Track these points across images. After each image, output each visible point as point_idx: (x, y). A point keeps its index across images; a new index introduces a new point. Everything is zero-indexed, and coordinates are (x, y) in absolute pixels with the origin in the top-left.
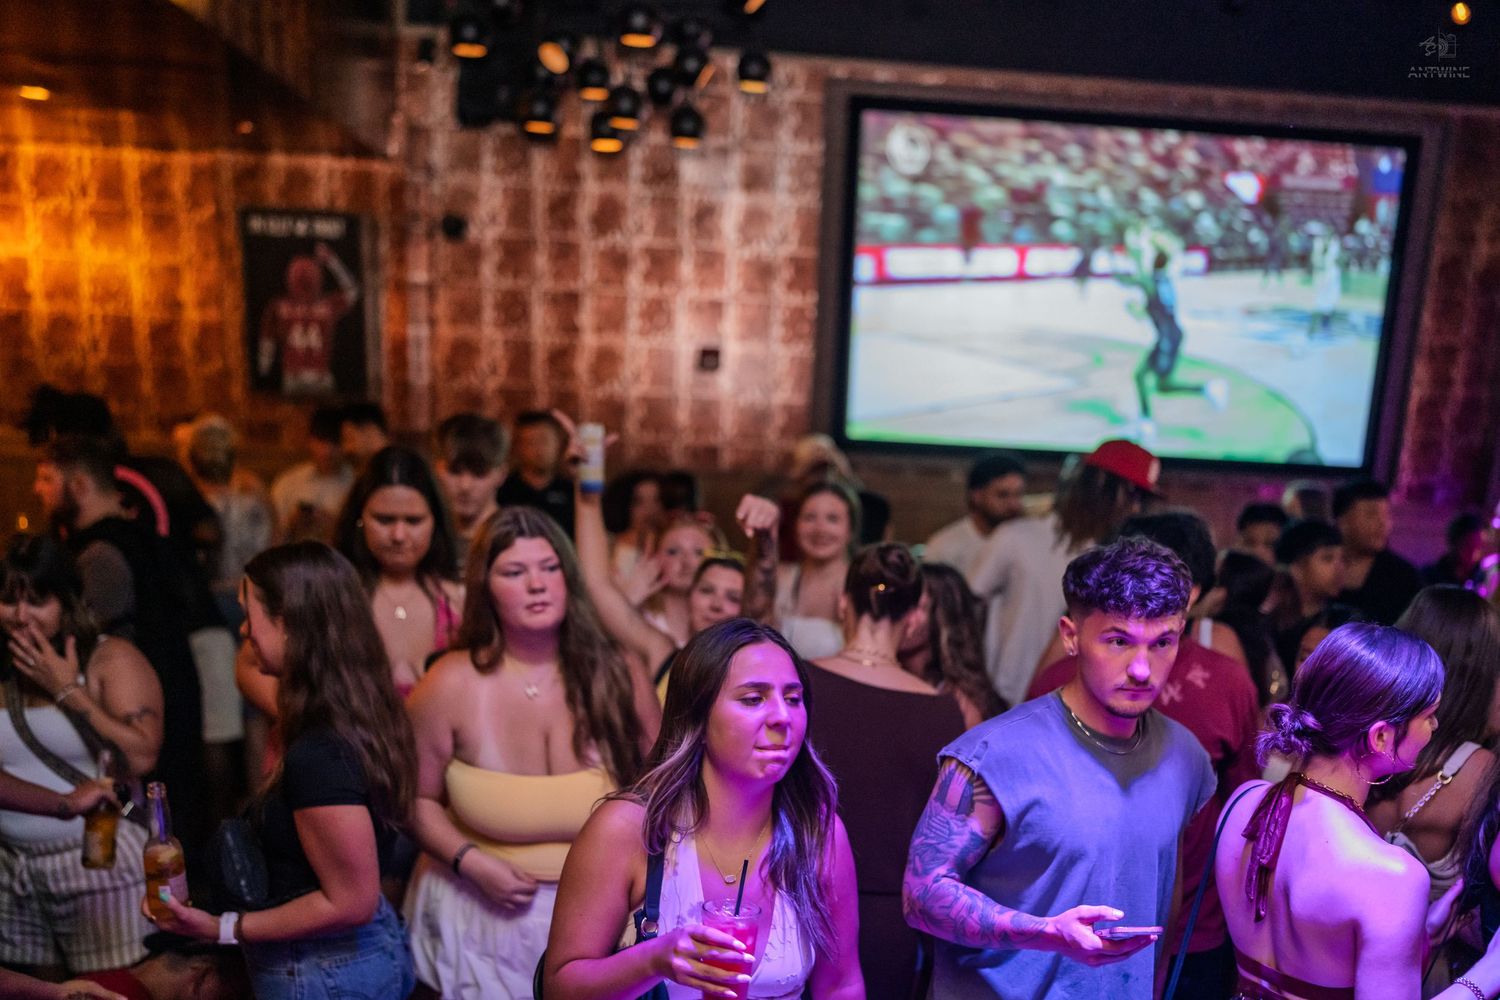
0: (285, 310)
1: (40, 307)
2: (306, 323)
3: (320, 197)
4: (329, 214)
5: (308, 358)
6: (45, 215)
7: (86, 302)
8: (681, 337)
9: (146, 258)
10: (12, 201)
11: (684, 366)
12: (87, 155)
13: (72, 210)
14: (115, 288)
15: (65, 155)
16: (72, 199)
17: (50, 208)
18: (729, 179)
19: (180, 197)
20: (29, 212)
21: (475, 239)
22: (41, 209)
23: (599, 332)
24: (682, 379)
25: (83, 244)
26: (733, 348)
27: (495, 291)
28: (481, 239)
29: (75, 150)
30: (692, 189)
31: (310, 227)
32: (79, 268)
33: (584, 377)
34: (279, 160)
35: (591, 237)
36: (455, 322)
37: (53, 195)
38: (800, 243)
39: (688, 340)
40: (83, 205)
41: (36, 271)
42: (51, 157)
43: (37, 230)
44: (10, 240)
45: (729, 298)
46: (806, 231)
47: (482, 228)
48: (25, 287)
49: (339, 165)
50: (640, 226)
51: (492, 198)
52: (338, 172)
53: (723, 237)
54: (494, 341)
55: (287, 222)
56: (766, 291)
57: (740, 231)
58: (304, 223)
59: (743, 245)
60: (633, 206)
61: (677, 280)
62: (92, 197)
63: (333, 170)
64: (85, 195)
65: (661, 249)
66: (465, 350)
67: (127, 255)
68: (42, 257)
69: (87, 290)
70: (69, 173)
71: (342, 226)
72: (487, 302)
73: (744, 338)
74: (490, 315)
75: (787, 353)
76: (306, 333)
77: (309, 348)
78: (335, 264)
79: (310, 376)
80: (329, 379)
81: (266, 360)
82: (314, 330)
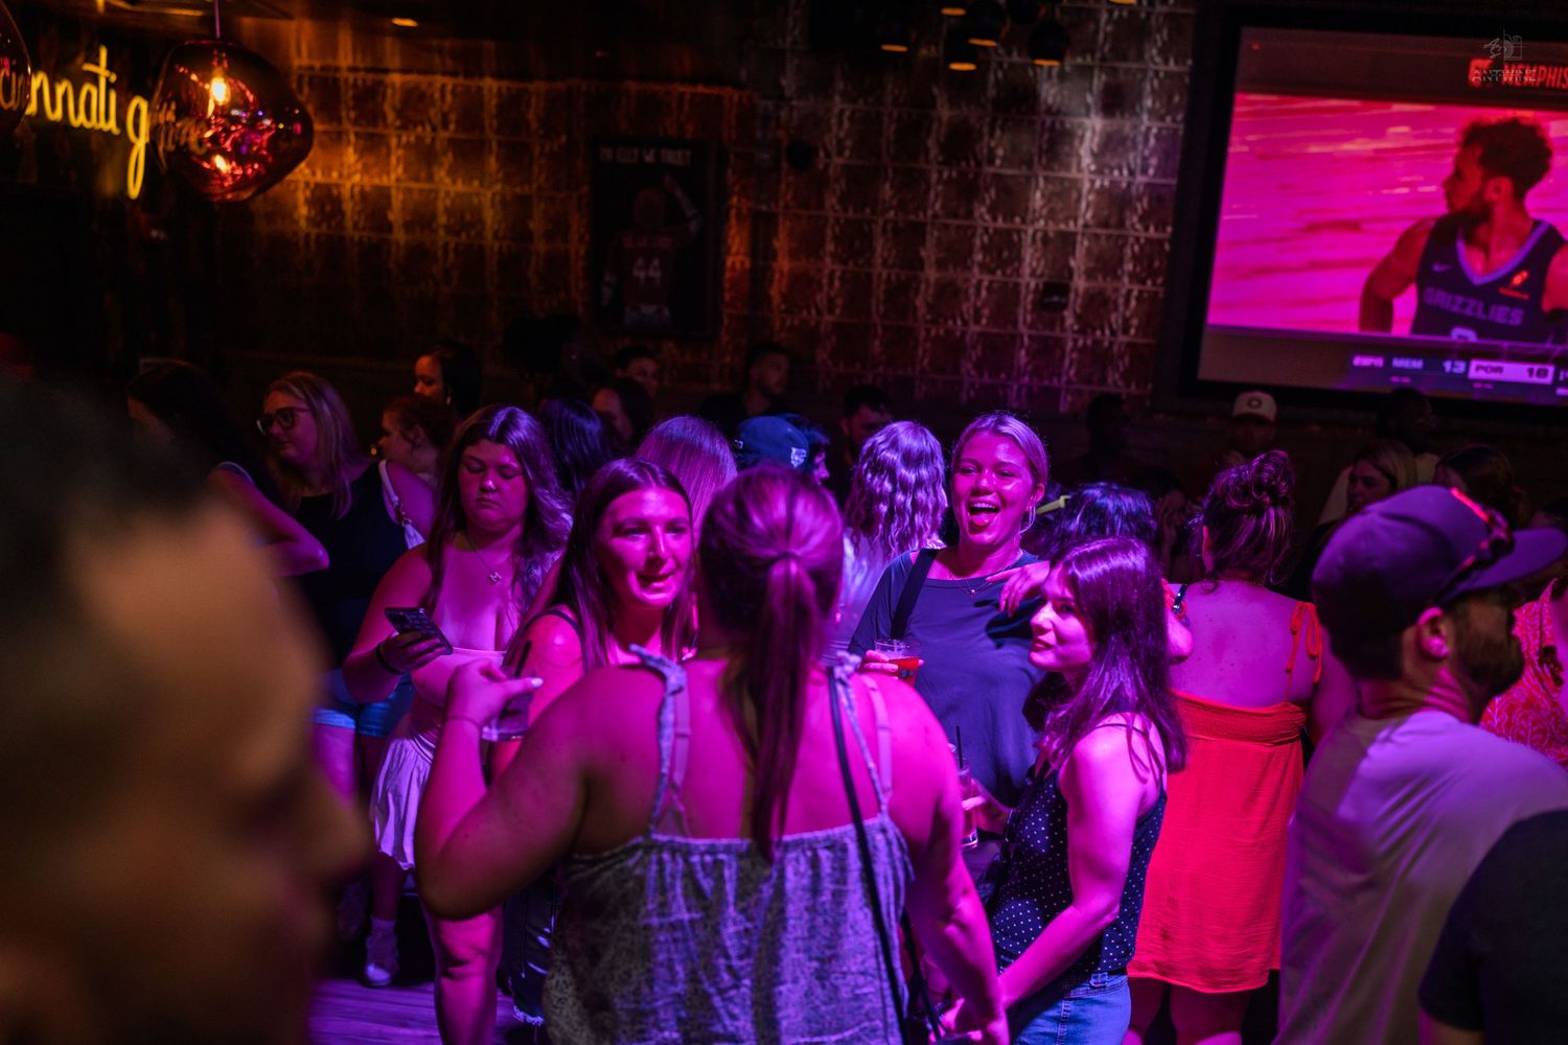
0: (628, 242)
1: (400, 236)
2: (649, 255)
3: (669, 127)
4: (677, 143)
5: (648, 292)
6: (407, 146)
7: (442, 232)
8: (1027, 271)
9: (498, 187)
10: (380, 130)
11: (1027, 300)
12: (450, 82)
13: (433, 139)
14: (468, 217)
15: (430, 84)
16: (434, 129)
17: (412, 139)
18: (1089, 99)
19: (534, 125)
20: (394, 141)
21: (821, 166)
22: (404, 139)
23: (941, 264)
24: (1024, 314)
25: (441, 174)
26: (1080, 283)
27: (837, 221)
28: (827, 166)
29: (439, 80)
30: (1049, 111)
31: (658, 156)
32: (436, 199)
33: (922, 311)
34: (633, 86)
35: (939, 163)
36: (793, 255)
37: (415, 126)
38: (1158, 168)
39: (1033, 274)
40: (443, 135)
41: (397, 200)
42: (416, 87)
43: (398, 159)
44: (375, 170)
45: (1080, 228)
46: (1166, 156)
47: (828, 155)
48: (385, 216)
49: (687, 90)
50: (992, 151)
51: (840, 123)
52: (687, 96)
53: (1079, 163)
54: (833, 272)
55: (636, 151)
56: (1121, 224)
57: (1095, 156)
58: (652, 152)
59: (1099, 172)
60: (985, 130)
61: (1027, 209)
62: (452, 127)
63: (682, 94)
64: (445, 127)
65: (1012, 177)
66: (802, 285)
67: (481, 185)
68: (404, 185)
69: (442, 220)
70: (433, 103)
71: (688, 153)
72: (829, 233)
73: (1090, 274)
74: (830, 247)
75: (1136, 290)
76: (647, 267)
77: (649, 279)
78: (679, 194)
79: (649, 310)
80: (666, 312)
81: (607, 292)
82: (656, 262)
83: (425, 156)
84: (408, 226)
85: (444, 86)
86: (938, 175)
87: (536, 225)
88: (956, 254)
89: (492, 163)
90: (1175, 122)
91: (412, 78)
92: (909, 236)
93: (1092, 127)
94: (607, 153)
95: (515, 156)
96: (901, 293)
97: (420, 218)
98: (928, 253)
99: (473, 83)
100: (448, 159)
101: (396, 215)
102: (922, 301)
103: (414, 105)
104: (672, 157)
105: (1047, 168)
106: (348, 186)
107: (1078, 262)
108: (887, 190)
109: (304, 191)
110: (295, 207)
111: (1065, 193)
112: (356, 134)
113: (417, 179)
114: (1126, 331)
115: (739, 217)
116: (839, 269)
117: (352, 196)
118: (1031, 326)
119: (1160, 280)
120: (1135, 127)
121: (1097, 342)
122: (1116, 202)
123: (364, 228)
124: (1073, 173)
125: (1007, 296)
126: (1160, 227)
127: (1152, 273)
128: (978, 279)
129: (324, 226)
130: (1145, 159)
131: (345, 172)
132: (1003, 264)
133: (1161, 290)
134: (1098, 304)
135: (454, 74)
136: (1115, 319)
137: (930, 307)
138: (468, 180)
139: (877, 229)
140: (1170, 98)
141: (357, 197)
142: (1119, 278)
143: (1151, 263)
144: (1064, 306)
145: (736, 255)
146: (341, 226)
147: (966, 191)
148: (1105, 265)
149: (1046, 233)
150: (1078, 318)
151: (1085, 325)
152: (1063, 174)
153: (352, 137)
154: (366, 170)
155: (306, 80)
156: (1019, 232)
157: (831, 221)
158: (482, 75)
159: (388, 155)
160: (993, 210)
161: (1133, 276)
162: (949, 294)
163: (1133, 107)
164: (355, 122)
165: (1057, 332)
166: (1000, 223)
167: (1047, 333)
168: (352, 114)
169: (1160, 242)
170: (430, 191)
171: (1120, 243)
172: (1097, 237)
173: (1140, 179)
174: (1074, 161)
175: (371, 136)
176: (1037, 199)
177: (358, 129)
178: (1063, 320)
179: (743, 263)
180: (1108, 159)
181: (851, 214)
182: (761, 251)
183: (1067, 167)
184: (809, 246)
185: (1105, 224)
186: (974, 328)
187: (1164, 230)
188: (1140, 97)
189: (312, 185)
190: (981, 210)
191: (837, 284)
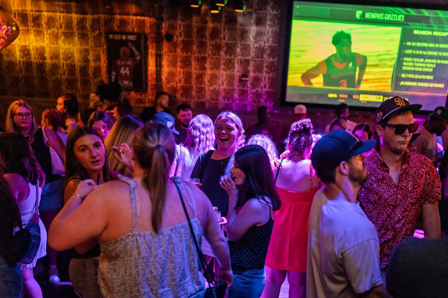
0: (119, 63)
1: (49, 61)
2: (125, 66)
3: (129, 29)
4: (132, 34)
5: (126, 77)
6: (50, 34)
7: (62, 60)
8: (236, 71)
9: (78, 46)
10: (41, 29)
11: (237, 79)
12: (62, 15)
13: (58, 32)
14: (70, 55)
15: (56, 16)
16: (58, 29)
17: (51, 32)
18: (252, 21)
19: (88, 28)
20: (45, 33)
21: (175, 41)
22: (49, 32)
23: (211, 69)
24: (236, 83)
25: (61, 42)
26: (252, 74)
27: (181, 56)
28: (177, 40)
29: (58, 14)
30: (240, 25)
31: (126, 37)
32: (59, 49)
33: (207, 82)
34: (118, 17)
35: (210, 40)
36: (168, 66)
37: (52, 28)
38: (272, 41)
39: (238, 71)
40: (61, 31)
41: (47, 50)
42: (52, 16)
43: (47, 38)
44: (40, 41)
45: (251, 59)
46: (274, 38)
47: (177, 37)
48: (44, 55)
49: (135, 18)
50: (225, 36)
51: (180, 28)
52: (134, 20)
53: (249, 40)
54: (180, 72)
55: (120, 36)
56: (262, 57)
57: (254, 38)
58: (125, 36)
59: (255, 42)
60: (223, 30)
61: (235, 53)
62: (63, 28)
63: (133, 19)
64: (61, 28)
65: (231, 44)
66: (172, 75)
67: (73, 45)
68: (49, 46)
69: (62, 56)
70: (57, 21)
71: (136, 36)
72: (178, 60)
73: (254, 71)
74: (179, 64)
75: (267, 76)
76: (125, 69)
77: (126, 74)
78: (133, 48)
79: (126, 82)
80: (131, 83)
81: (113, 78)
82: (127, 69)
83: (56, 37)
84: (51, 58)
85: (60, 16)
86: (209, 43)
87: (91, 57)
88: (216, 66)
89: (76, 39)
90: (276, 28)
91: (50, 14)
92: (202, 61)
93: (253, 29)
94: (111, 36)
95: (83, 36)
96: (200, 77)
97: (55, 56)
98: (208, 65)
99: (69, 15)
100: (63, 38)
101: (47, 55)
102: (206, 80)
103: (51, 22)
104: (131, 38)
105: (241, 41)
106: (32, 46)
107: (251, 68)
108: (195, 48)
109: (18, 47)
110: (15, 52)
111: (246, 48)
112: (33, 30)
113: (53, 44)
114: (265, 87)
115: (152, 55)
116: (182, 71)
117: (33, 49)
118: (238, 86)
119: (274, 73)
120: (265, 30)
121: (257, 91)
122: (261, 51)
123: (37, 59)
124: (248, 43)
125: (231, 78)
126: (273, 58)
127: (272, 71)
128: (223, 73)
129: (25, 58)
130: (268, 39)
131: (31, 42)
132: (230, 69)
133: (274, 76)
134: (256, 80)
135: (63, 12)
136: (262, 84)
137: (209, 81)
138: (69, 44)
139: (193, 59)
140: (274, 22)
141: (35, 49)
142: (262, 73)
143: (271, 68)
144: (247, 81)
145: (152, 67)
146: (30, 58)
147: (217, 48)
148: (259, 68)
149: (241, 60)
150: (252, 84)
151: (254, 86)
152: (245, 43)
153: (32, 31)
154: (37, 41)
155: (17, 14)
156: (233, 59)
157: (179, 57)
158: (71, 13)
159: (44, 36)
160: (226, 53)
161: (267, 72)
162: (214, 78)
163: (264, 24)
164: (33, 27)
165: (246, 88)
166: (228, 57)
167: (243, 88)
168: (32, 24)
169: (274, 62)
170: (57, 48)
171: (262, 62)
172: (256, 61)
173: (267, 44)
174: (248, 39)
175: (38, 31)
176: (238, 50)
177: (34, 29)
178: (247, 85)
179: (153, 69)
180: (258, 39)
181: (185, 54)
182: (159, 65)
183: (246, 41)
184: (173, 63)
185: (258, 57)
186: (222, 87)
187: (274, 59)
188: (266, 21)
189: (20, 46)
190: (222, 53)
191: (182, 75)
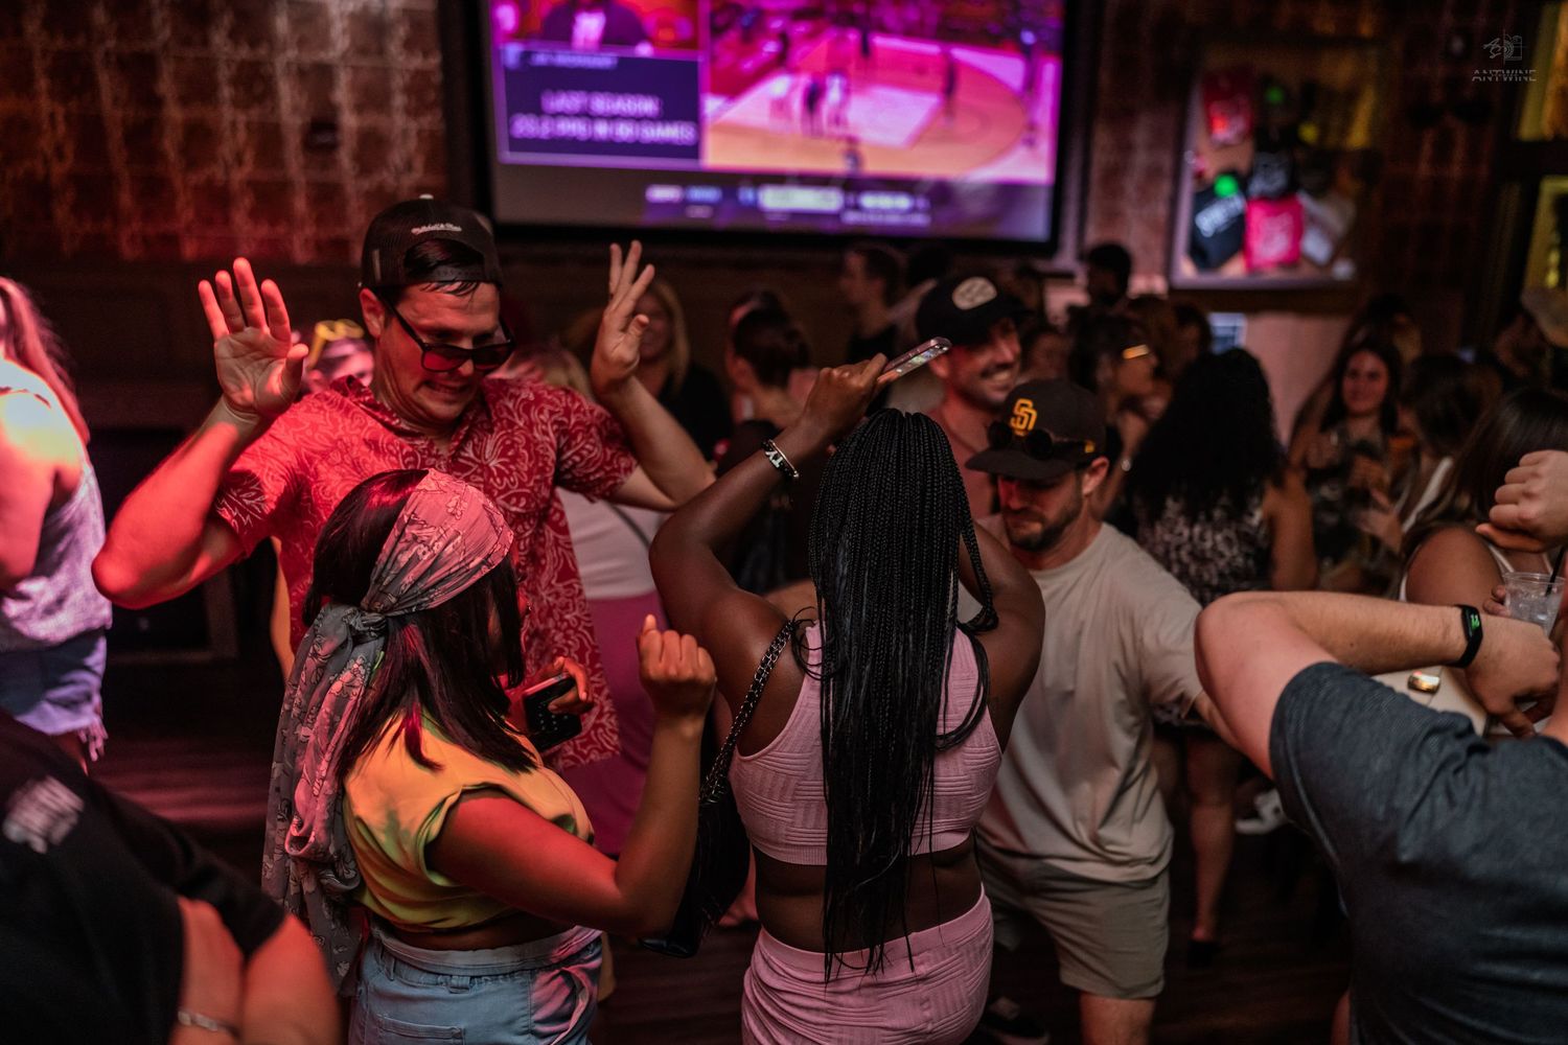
8: (286, 107)
11: (294, 141)
23: (184, 101)
24: (293, 155)
26: (349, 121)
27: (46, 51)
33: (172, 155)
39: (295, 110)
54: (52, 116)
56: (381, 51)
61: (272, 36)
66: (17, 128)
72: (39, 66)
73: (359, 108)
74: (43, 84)
75: (413, 126)
88: (200, 89)
92: (139, 70)
96: (143, 136)
98: (166, 86)
102: (170, 144)
107: (342, 95)
108: (100, 15)
111: (309, 19)
114: (410, 169)
116: (60, 110)
118: (306, 170)
119: (437, 114)
121: (381, 185)
122: (372, 28)
125: (268, 139)
126: (425, 54)
127: (427, 107)
128: (230, 117)
132: (256, 99)
133: (440, 126)
134: (372, 143)
136: (395, 159)
137: (181, 150)
139: (98, 62)
142: (390, 114)
143: (422, 95)
144: (335, 145)
147: (196, 15)
148: (372, 98)
149: (300, 64)
150: (357, 158)
151: (364, 164)
156: (268, 62)
157: (38, 53)
160: (234, 35)
161: (407, 112)
162: (199, 135)
165: (334, 177)
166: (245, 53)
167: (322, 177)
169: (429, 72)
171: (385, 74)
172: (358, 68)
176: (282, 24)
178: (338, 161)
181: (60, 43)
184: (15, 81)
185: (364, 53)
186: (238, 174)
187: (432, 59)
190: (219, 38)
191: (61, 129)
